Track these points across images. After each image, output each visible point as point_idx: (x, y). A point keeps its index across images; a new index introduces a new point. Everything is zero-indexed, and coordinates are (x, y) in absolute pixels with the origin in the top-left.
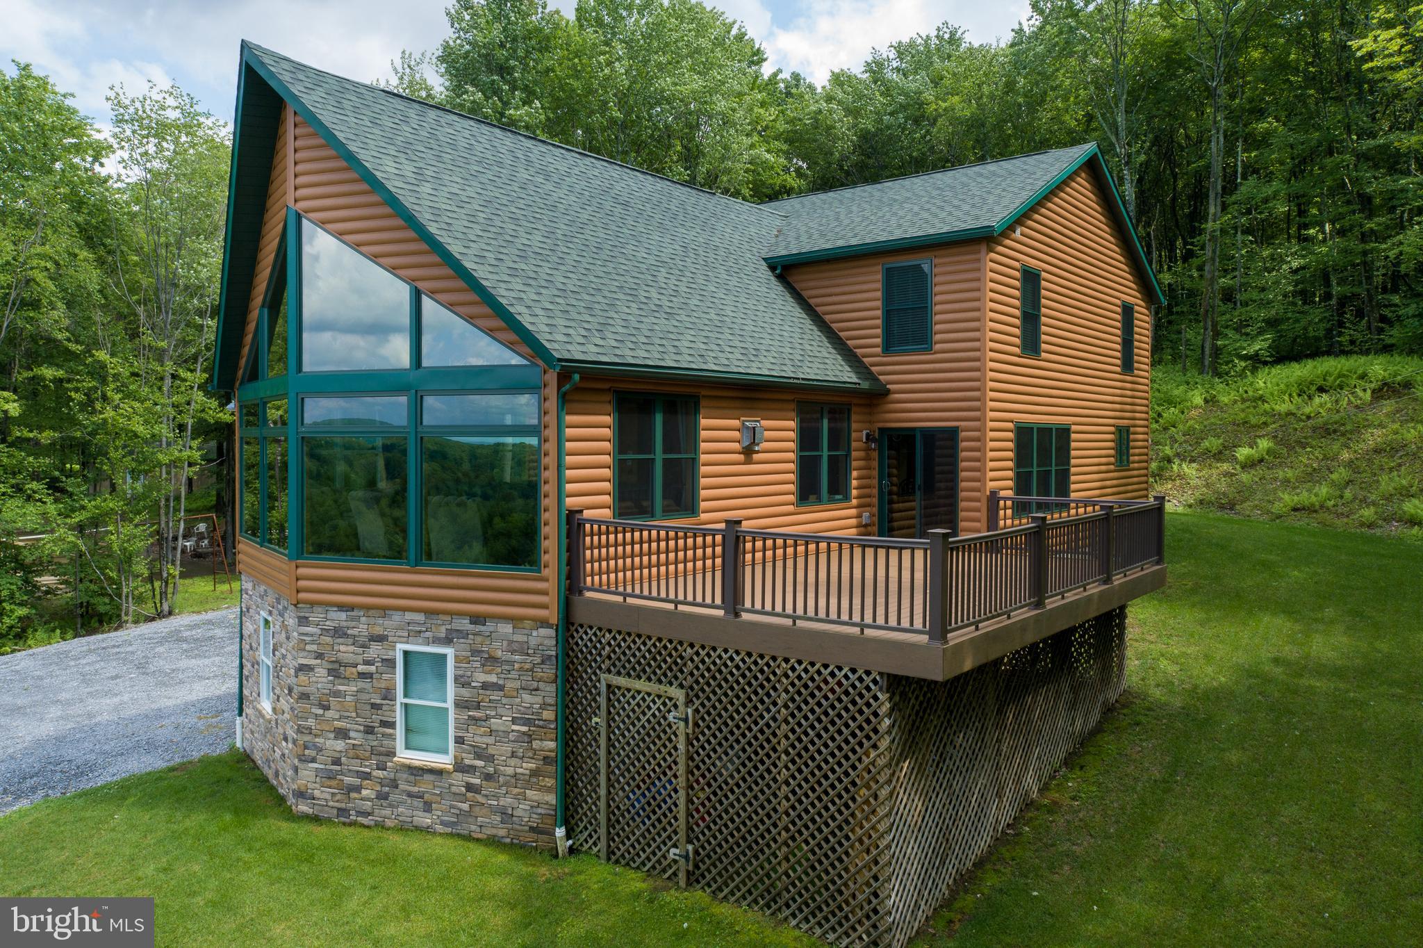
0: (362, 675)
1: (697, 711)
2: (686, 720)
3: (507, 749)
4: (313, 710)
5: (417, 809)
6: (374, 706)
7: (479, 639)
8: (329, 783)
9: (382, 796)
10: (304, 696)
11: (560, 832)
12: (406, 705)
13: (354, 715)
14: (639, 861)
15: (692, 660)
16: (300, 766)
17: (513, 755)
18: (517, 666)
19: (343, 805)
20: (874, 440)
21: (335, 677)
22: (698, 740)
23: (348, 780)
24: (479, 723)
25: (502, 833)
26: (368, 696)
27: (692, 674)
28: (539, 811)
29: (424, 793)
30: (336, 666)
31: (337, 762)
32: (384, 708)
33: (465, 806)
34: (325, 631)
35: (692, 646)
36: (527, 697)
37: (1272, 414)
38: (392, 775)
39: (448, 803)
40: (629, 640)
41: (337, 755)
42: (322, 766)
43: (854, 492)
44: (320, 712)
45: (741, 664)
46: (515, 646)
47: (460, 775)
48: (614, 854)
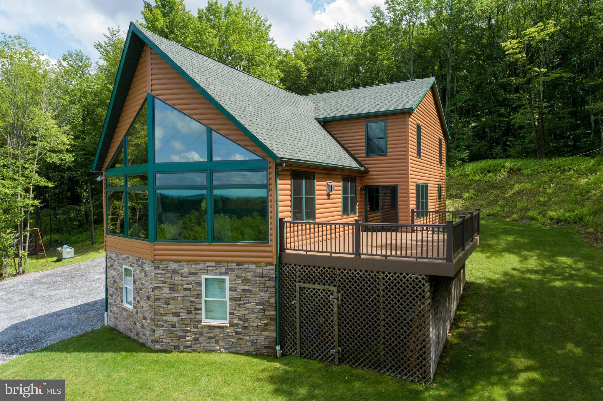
0: (186, 289)
1: (342, 295)
2: (338, 299)
3: (254, 316)
4: (162, 305)
5: (212, 343)
6: (191, 302)
7: (240, 272)
8: (170, 335)
9: (195, 339)
10: (158, 300)
11: (278, 348)
12: (206, 301)
13: (182, 306)
14: (315, 356)
15: (340, 275)
16: (156, 329)
17: (257, 318)
18: (258, 282)
19: (177, 344)
20: (363, 190)
21: (172, 291)
22: (343, 306)
23: (179, 334)
24: (241, 306)
25: (252, 350)
26: (188, 298)
27: (340, 281)
28: (269, 340)
29: (215, 336)
30: (173, 286)
31: (174, 326)
32: (196, 302)
33: (235, 341)
34: (167, 272)
35: (339, 269)
36: (262, 294)
37: (472, 180)
38: (200, 330)
39: (227, 340)
40: (309, 269)
41: (174, 323)
42: (167, 329)
43: (357, 211)
44: (166, 306)
45: (362, 275)
46: (257, 274)
47: (232, 328)
48: (303, 354)
